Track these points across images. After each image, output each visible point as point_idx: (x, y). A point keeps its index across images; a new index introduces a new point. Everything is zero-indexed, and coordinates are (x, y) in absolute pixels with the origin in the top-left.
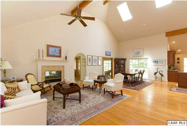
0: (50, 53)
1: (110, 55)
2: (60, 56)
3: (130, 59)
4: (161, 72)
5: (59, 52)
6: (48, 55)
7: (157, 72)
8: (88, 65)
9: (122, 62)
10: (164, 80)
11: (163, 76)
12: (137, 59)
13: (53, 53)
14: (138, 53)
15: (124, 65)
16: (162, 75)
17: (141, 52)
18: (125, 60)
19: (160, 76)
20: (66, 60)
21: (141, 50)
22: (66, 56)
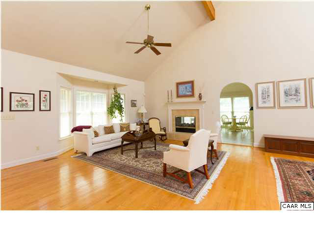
0: (181, 93)
2: (192, 95)
5: (190, 90)
6: (178, 96)
8: (258, 107)
13: (184, 92)
20: (200, 100)
22: (200, 94)
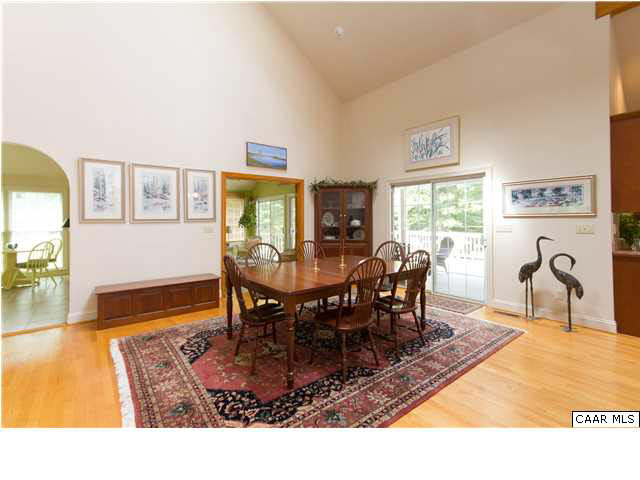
1: (284, 167)
3: (393, 186)
4: (562, 265)
7: (538, 264)
8: (83, 219)
9: (358, 201)
10: (591, 320)
11: (580, 294)
12: (428, 182)
14: (430, 148)
15: (366, 215)
16: (573, 285)
17: (444, 139)
18: (368, 189)
19: (560, 288)
21: (447, 129)
